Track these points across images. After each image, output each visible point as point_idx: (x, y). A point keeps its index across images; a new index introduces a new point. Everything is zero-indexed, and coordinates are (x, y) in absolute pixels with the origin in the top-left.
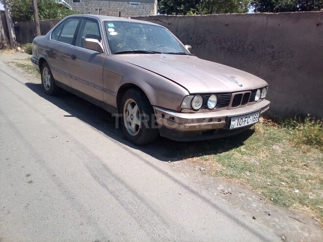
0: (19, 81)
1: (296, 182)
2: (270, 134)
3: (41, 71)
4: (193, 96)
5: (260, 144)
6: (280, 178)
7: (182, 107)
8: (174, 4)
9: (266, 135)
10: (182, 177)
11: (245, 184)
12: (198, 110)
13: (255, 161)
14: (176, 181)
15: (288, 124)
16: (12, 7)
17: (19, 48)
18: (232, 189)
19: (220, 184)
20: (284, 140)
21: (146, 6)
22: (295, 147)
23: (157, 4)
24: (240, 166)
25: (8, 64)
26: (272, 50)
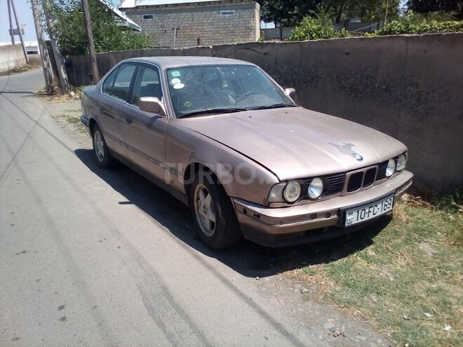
0: (67, 147)
1: (448, 311)
2: (416, 222)
3: (92, 135)
4: (285, 184)
5: (399, 241)
6: (425, 304)
7: (269, 200)
8: (284, 6)
9: (410, 225)
10: (273, 306)
11: (368, 317)
12: (294, 202)
13: (389, 274)
14: (263, 314)
15: (446, 205)
16: (60, 37)
17: (72, 93)
18: (346, 326)
19: (330, 318)
20: (439, 233)
21: (243, 14)
22: (454, 245)
23: (259, 9)
24: (363, 285)
25: (56, 118)
26: (418, 90)
